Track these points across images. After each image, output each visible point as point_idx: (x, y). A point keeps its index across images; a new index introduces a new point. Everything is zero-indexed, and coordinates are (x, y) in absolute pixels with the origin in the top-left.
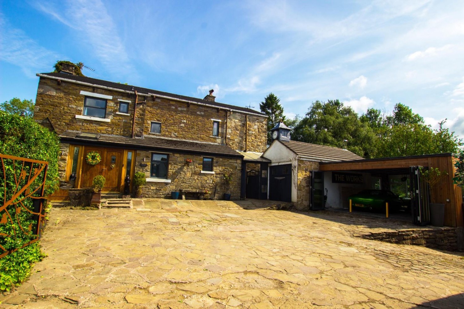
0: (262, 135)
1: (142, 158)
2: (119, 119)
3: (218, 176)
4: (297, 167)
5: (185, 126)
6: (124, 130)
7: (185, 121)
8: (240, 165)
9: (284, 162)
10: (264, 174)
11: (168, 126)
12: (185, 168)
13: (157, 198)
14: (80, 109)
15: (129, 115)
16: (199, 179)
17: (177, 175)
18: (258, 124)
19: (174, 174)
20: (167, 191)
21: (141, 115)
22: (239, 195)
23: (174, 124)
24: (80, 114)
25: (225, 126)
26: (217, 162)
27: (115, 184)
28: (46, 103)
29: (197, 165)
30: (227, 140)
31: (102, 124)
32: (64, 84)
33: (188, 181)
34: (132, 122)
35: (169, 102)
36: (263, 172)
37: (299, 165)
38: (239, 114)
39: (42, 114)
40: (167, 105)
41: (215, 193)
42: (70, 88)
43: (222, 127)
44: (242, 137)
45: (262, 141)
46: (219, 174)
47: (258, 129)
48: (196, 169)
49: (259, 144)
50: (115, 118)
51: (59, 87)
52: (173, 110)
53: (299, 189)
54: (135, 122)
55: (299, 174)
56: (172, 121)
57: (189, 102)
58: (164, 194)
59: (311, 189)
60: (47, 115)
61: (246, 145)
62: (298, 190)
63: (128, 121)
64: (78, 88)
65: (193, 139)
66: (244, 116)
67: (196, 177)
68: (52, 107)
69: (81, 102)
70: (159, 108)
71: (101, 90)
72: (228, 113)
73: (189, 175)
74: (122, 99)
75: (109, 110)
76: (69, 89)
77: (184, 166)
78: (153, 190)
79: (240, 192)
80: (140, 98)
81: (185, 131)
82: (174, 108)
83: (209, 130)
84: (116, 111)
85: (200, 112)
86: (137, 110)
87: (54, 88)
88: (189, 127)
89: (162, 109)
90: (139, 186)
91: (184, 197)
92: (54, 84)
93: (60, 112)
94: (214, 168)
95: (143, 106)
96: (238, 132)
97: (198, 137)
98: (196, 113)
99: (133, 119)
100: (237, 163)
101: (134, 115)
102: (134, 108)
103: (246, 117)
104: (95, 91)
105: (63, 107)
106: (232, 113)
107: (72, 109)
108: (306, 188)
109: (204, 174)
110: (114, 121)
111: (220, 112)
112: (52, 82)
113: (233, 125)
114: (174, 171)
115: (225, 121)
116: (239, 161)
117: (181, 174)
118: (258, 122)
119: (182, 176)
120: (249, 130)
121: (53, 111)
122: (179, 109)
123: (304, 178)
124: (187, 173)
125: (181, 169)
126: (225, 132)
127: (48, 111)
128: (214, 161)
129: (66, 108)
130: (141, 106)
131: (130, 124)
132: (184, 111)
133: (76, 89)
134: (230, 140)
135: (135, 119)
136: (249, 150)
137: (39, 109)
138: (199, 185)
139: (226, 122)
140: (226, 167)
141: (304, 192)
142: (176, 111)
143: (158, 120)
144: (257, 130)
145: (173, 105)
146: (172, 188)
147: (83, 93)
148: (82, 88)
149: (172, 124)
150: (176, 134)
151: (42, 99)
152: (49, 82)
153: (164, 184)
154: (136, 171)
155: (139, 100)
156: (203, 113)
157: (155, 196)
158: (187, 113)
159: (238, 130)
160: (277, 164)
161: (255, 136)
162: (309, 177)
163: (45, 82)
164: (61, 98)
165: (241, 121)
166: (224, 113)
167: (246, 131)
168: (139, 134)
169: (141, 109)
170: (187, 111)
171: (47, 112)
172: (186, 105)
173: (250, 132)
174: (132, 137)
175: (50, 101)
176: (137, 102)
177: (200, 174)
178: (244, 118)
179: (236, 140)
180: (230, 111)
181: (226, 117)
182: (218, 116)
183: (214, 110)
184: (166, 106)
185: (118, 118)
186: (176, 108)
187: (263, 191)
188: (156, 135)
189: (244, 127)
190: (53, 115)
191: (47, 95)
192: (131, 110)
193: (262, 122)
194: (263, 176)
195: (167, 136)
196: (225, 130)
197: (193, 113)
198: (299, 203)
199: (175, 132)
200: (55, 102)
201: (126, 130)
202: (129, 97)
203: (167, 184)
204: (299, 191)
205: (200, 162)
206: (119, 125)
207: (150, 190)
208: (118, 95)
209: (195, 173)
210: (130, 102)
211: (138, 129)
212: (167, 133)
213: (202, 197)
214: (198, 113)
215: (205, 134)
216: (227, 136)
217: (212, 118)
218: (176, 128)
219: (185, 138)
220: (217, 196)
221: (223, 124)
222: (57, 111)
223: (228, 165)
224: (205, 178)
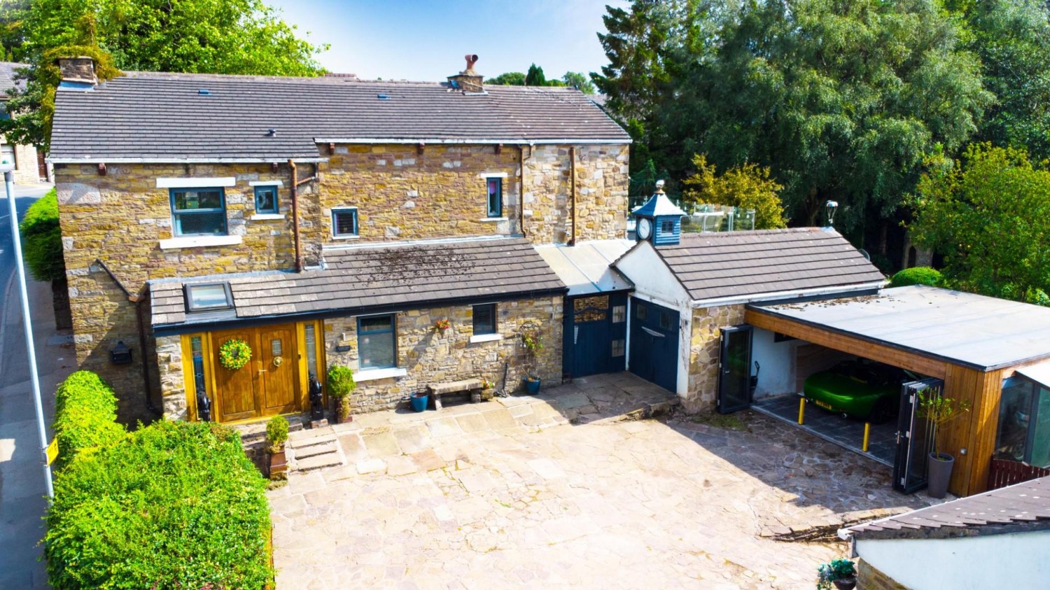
0: (613, 193)
1: (337, 334)
2: (262, 231)
3: (510, 341)
4: (690, 324)
5: (417, 205)
6: (277, 256)
7: (415, 193)
8: (560, 309)
9: (663, 300)
10: (620, 315)
11: (376, 213)
12: (435, 337)
13: (380, 410)
14: (165, 225)
15: (282, 216)
16: (468, 355)
17: (419, 357)
18: (605, 165)
19: (411, 355)
20: (401, 394)
21: (310, 212)
22: (560, 374)
23: (389, 204)
24: (169, 236)
25: (518, 185)
26: (505, 313)
27: (290, 396)
28: (86, 225)
29: (461, 326)
30: (524, 221)
31: (223, 250)
32: (113, 171)
33: (444, 364)
34: (292, 232)
35: (371, 151)
36: (616, 310)
37: (696, 320)
38: (554, 148)
39: (83, 253)
40: (364, 158)
41: (504, 380)
42: (131, 177)
43: (511, 191)
44: (562, 208)
45: (614, 207)
46: (512, 337)
47: (605, 177)
48: (460, 336)
49: (607, 217)
50: (249, 230)
51: (104, 180)
52: (383, 169)
53: (694, 371)
54: (301, 232)
55: (694, 339)
56: (383, 198)
57: (422, 142)
58: (394, 401)
59: (721, 369)
60: (95, 255)
61: (573, 226)
62: (691, 373)
63: (283, 232)
64: (148, 172)
65: (439, 234)
66: (567, 150)
67: (460, 353)
68: (102, 232)
69: (164, 207)
70: (347, 170)
71: (205, 167)
72: (525, 150)
73: (443, 351)
74: (259, 180)
75: (231, 213)
76: (129, 180)
78: (371, 396)
79: (561, 367)
80: (301, 169)
81: (419, 219)
82: (383, 162)
83: (477, 205)
84: (249, 212)
85: (452, 160)
86: (299, 199)
87: (93, 184)
88: (428, 207)
89: (353, 170)
90: (341, 397)
91: (438, 403)
92: (92, 176)
93: (122, 239)
94: (500, 326)
95: (312, 187)
96: (552, 197)
97: (452, 227)
98: (440, 165)
99: (295, 224)
100: (551, 305)
101: (294, 214)
102: (293, 196)
103: (571, 152)
104: (191, 171)
105: (126, 228)
106: (533, 149)
107: (148, 228)
108: (710, 366)
109: (478, 344)
110: (250, 238)
111: (504, 150)
112: (86, 170)
113: (539, 179)
114: (412, 348)
115: (518, 173)
116: (557, 301)
117: (426, 352)
118: (603, 159)
119: (430, 356)
120: (579, 186)
121: (105, 242)
122: (398, 163)
123: (707, 344)
124: (440, 348)
125: (426, 341)
126: (518, 202)
127: (94, 245)
128: (500, 310)
129: (132, 228)
130: (308, 189)
131: (287, 239)
132: (410, 166)
133: (146, 177)
134: (532, 220)
135: (299, 223)
136: (582, 238)
137: (74, 243)
138: (469, 369)
139: (521, 177)
140: (528, 319)
141: (705, 376)
142: (389, 168)
143: (350, 203)
144: (601, 183)
145: (380, 157)
146: (409, 385)
147: (162, 182)
148: (160, 172)
149: (385, 207)
150: (397, 229)
151: (74, 217)
152: (77, 172)
153: (393, 380)
154: (329, 364)
155: (303, 175)
156: (458, 164)
157: (377, 407)
158: (419, 171)
159: (550, 191)
160: (648, 299)
161: (597, 198)
162: (717, 342)
163: (68, 175)
164: (116, 207)
165: (560, 166)
166: (513, 154)
167: (573, 190)
168: (313, 258)
169: (308, 197)
170: (419, 166)
171: (92, 247)
172: (414, 151)
173: (584, 191)
174: (297, 270)
175: (93, 219)
176: (296, 183)
177: (469, 345)
178: (567, 156)
179: (546, 219)
180: (528, 145)
181: (519, 161)
182: (498, 162)
183: (486, 150)
184: (363, 162)
185: (258, 230)
186: (390, 163)
187: (615, 354)
188: (350, 242)
189: (566, 179)
190: (109, 251)
191: (80, 205)
192: (286, 204)
193: (614, 158)
194: (615, 319)
195: (375, 239)
196: (518, 196)
197: (434, 167)
198: (692, 400)
199: (394, 226)
200: (104, 219)
201: (281, 254)
202: (275, 173)
203: (397, 379)
204: (692, 377)
205: (468, 318)
206: (263, 246)
207: (364, 398)
208: (248, 171)
209: (458, 346)
210: (278, 183)
211: (310, 248)
212: (375, 232)
213: (478, 396)
214: (447, 165)
215: (469, 216)
216: (525, 212)
217: (483, 170)
218: (395, 215)
219: (419, 237)
220: (511, 385)
221: (512, 181)
222: (115, 239)
223: (532, 314)
224: (481, 351)
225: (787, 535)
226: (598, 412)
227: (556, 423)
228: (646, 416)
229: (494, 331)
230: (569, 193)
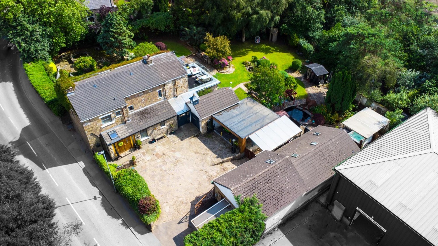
1: (137, 136)
2: (118, 119)
3: (168, 126)
5: (144, 101)
7: (144, 99)
9: (196, 115)
11: (137, 105)
12: (154, 130)
13: (146, 144)
14: (102, 124)
15: (121, 115)
16: (160, 131)
19: (150, 134)
20: (149, 141)
21: (126, 113)
22: (178, 129)
23: (139, 102)
26: (166, 122)
27: (130, 146)
28: (89, 128)
30: (166, 96)
31: (112, 124)
33: (156, 133)
36: (188, 113)
37: (202, 121)
38: (171, 81)
39: (89, 133)
41: (167, 132)
44: (174, 91)
45: (185, 87)
48: (159, 128)
49: (184, 89)
50: (116, 119)
51: (91, 121)
55: (202, 124)
57: (144, 90)
60: (91, 132)
61: (177, 93)
62: (202, 128)
65: (150, 104)
68: (91, 128)
69: (101, 121)
71: (107, 113)
72: (165, 84)
74: (116, 111)
75: (112, 118)
76: (94, 119)
78: (144, 142)
79: (178, 127)
81: (145, 103)
82: (137, 96)
83: (156, 96)
85: (150, 90)
86: (124, 111)
88: (146, 101)
89: (131, 100)
90: (140, 145)
93: (95, 128)
94: (166, 124)
96: (172, 90)
97: (152, 102)
98: (148, 92)
99: (124, 116)
101: (124, 114)
104: (105, 114)
106: (167, 83)
107: (99, 125)
108: (206, 126)
109: (162, 128)
111: (161, 86)
113: (169, 87)
116: (176, 117)
117: (153, 133)
118: (182, 79)
122: (140, 95)
123: (205, 123)
129: (96, 126)
131: (123, 118)
132: (142, 95)
133: (97, 118)
136: (180, 95)
137: (87, 132)
138: (161, 133)
139: (165, 88)
140: (171, 122)
141: (205, 128)
142: (139, 97)
143: (132, 105)
144: (182, 83)
147: (100, 118)
150: (141, 106)
151: (87, 128)
152: (86, 121)
153: (147, 139)
154: (136, 140)
155: (124, 108)
156: (152, 91)
159: (171, 89)
160: (194, 113)
161: (181, 86)
163: (84, 122)
165: (173, 84)
168: (128, 120)
170: (144, 94)
172: (143, 92)
173: (178, 86)
174: (126, 122)
178: (174, 81)
179: (171, 94)
181: (164, 86)
182: (160, 88)
183: (157, 87)
184: (133, 97)
190: (93, 131)
191: (87, 126)
192: (122, 113)
193: (184, 78)
194: (187, 115)
195: (137, 109)
196: (165, 92)
198: (203, 132)
200: (91, 126)
201: (122, 121)
205: (160, 125)
206: (119, 121)
209: (158, 130)
210: (120, 110)
211: (127, 118)
213: (163, 137)
214: (150, 92)
215: (155, 99)
216: (167, 94)
217: (157, 90)
218: (140, 104)
219: (146, 106)
220: (169, 133)
221: (163, 90)
223: (171, 120)
226: (186, 137)
227: (178, 141)
228: (194, 137)
229: (164, 125)
230: (175, 87)
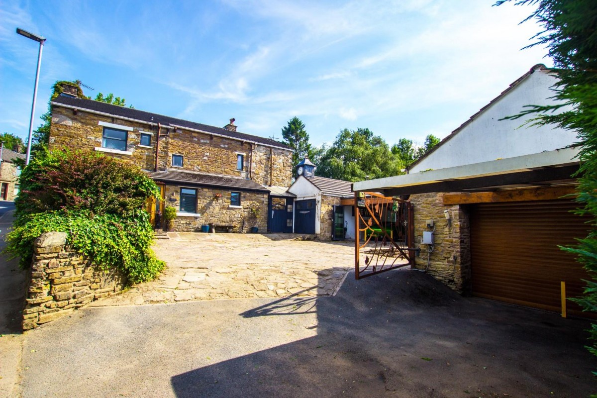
0: (286, 169)
1: (171, 193)
2: (142, 152)
3: (246, 210)
4: (320, 202)
5: (208, 159)
6: (147, 164)
7: (208, 154)
8: (267, 200)
9: (309, 197)
10: (290, 208)
11: (191, 159)
12: (214, 202)
13: (187, 231)
14: (99, 141)
15: (151, 147)
16: (228, 213)
17: (206, 210)
18: (283, 158)
19: (203, 208)
20: (197, 225)
21: (164, 148)
22: (266, 228)
23: (197, 157)
24: (100, 146)
25: (250, 159)
26: (244, 197)
28: (62, 134)
29: (226, 199)
30: (252, 174)
31: (123, 157)
32: (80, 114)
33: (217, 215)
34: (155, 155)
35: (191, 134)
36: (289, 206)
37: (323, 200)
38: (264, 147)
39: (58, 145)
40: (189, 136)
41: (243, 227)
42: (87, 118)
43: (247, 161)
44: (267, 171)
45: (287, 175)
46: (247, 208)
47: (283, 163)
48: (225, 204)
49: (284, 178)
50: (136, 150)
51: (75, 117)
52: (195, 142)
53: (322, 222)
54: (159, 156)
55: (322, 208)
56: (195, 154)
57: (213, 134)
58: (193, 228)
59: (333, 222)
61: (271, 179)
62: (321, 222)
63: (151, 154)
64: (95, 118)
65: (217, 173)
66: (269, 149)
67: (224, 211)
68: (69, 138)
69: (100, 134)
70: (181, 140)
71: (121, 121)
72: (253, 146)
73: (217, 209)
74: (144, 131)
75: (129, 142)
76: (87, 119)
77: (213, 200)
78: (183, 224)
79: (267, 225)
80: (163, 130)
81: (209, 165)
82: (196, 140)
83: (233, 164)
84: (137, 143)
85: (224, 144)
86: (160, 142)
87: (70, 118)
88: (213, 161)
89: (184, 141)
90: (170, 220)
91: (214, 230)
92: (70, 114)
93: (78, 143)
94: (242, 202)
95: (166, 138)
96: (263, 166)
97: (222, 171)
98: (219, 145)
99: (157, 152)
100: (263, 198)
101: (157, 148)
102: (157, 140)
103: (271, 151)
104: (115, 121)
105: (80, 139)
106: (256, 146)
107: (91, 141)
108: (328, 221)
109: (232, 209)
110: (136, 154)
111: (245, 145)
112: (68, 111)
113: (258, 158)
114: (203, 205)
115: (250, 155)
116: (266, 196)
117: (210, 208)
118: (283, 156)
119: (211, 210)
120: (274, 164)
121: (70, 143)
122: (202, 141)
123: (327, 211)
124: (216, 207)
125: (210, 203)
126: (249, 166)
127: (64, 143)
128: (242, 195)
129: (83, 139)
130: (164, 139)
131: (152, 158)
132: (207, 143)
133: (94, 120)
134: (255, 174)
135: (158, 152)
136: (274, 185)
137: (55, 140)
138: (228, 219)
139: (251, 156)
140: (254, 202)
141: (327, 225)
142: (199, 143)
143: (180, 153)
144: (282, 164)
145: (195, 137)
146: (201, 222)
148: (101, 119)
149: (195, 157)
150: (199, 167)
151: (57, 129)
152: (64, 111)
153: (194, 218)
154: (166, 206)
155: (162, 132)
156: (227, 146)
157: (185, 230)
158: (210, 146)
159: (263, 164)
160: (302, 199)
161: (280, 170)
162: (331, 211)
163: (59, 111)
164: (78, 129)
165: (266, 155)
166: (248, 147)
167: (271, 165)
168: (163, 167)
169: (164, 142)
170: (210, 144)
171: (63, 144)
172: (209, 138)
173: (275, 166)
174: (156, 171)
175: (66, 132)
176: (159, 135)
177: (229, 208)
178: (269, 152)
179: (261, 174)
180: (254, 144)
181: (250, 150)
182: (242, 149)
183: (238, 143)
184: (188, 138)
185: (140, 151)
186: (199, 140)
187: (288, 225)
188: (179, 169)
189: (268, 160)
190: (71, 147)
191: (62, 125)
192: (154, 143)
193: (287, 156)
194: (289, 210)
195: (190, 170)
196: (250, 163)
197: (216, 146)
198: (322, 234)
199: (198, 166)
200: (72, 133)
201: (149, 163)
202: (151, 129)
203: (196, 218)
204: (322, 224)
205: (228, 197)
206: (141, 158)
207: (180, 224)
208: (139, 127)
209: (223, 208)
210: (152, 134)
211: (162, 163)
212: (190, 167)
213: (231, 230)
214: (222, 146)
215: (230, 168)
216: (252, 170)
217: (236, 151)
218: (199, 162)
219: (208, 172)
220: (245, 230)
221: (247, 157)
222: (74, 142)
223: (255, 200)
224: (233, 212)
225: (369, 251)
229: (239, 205)
230: (269, 166)
